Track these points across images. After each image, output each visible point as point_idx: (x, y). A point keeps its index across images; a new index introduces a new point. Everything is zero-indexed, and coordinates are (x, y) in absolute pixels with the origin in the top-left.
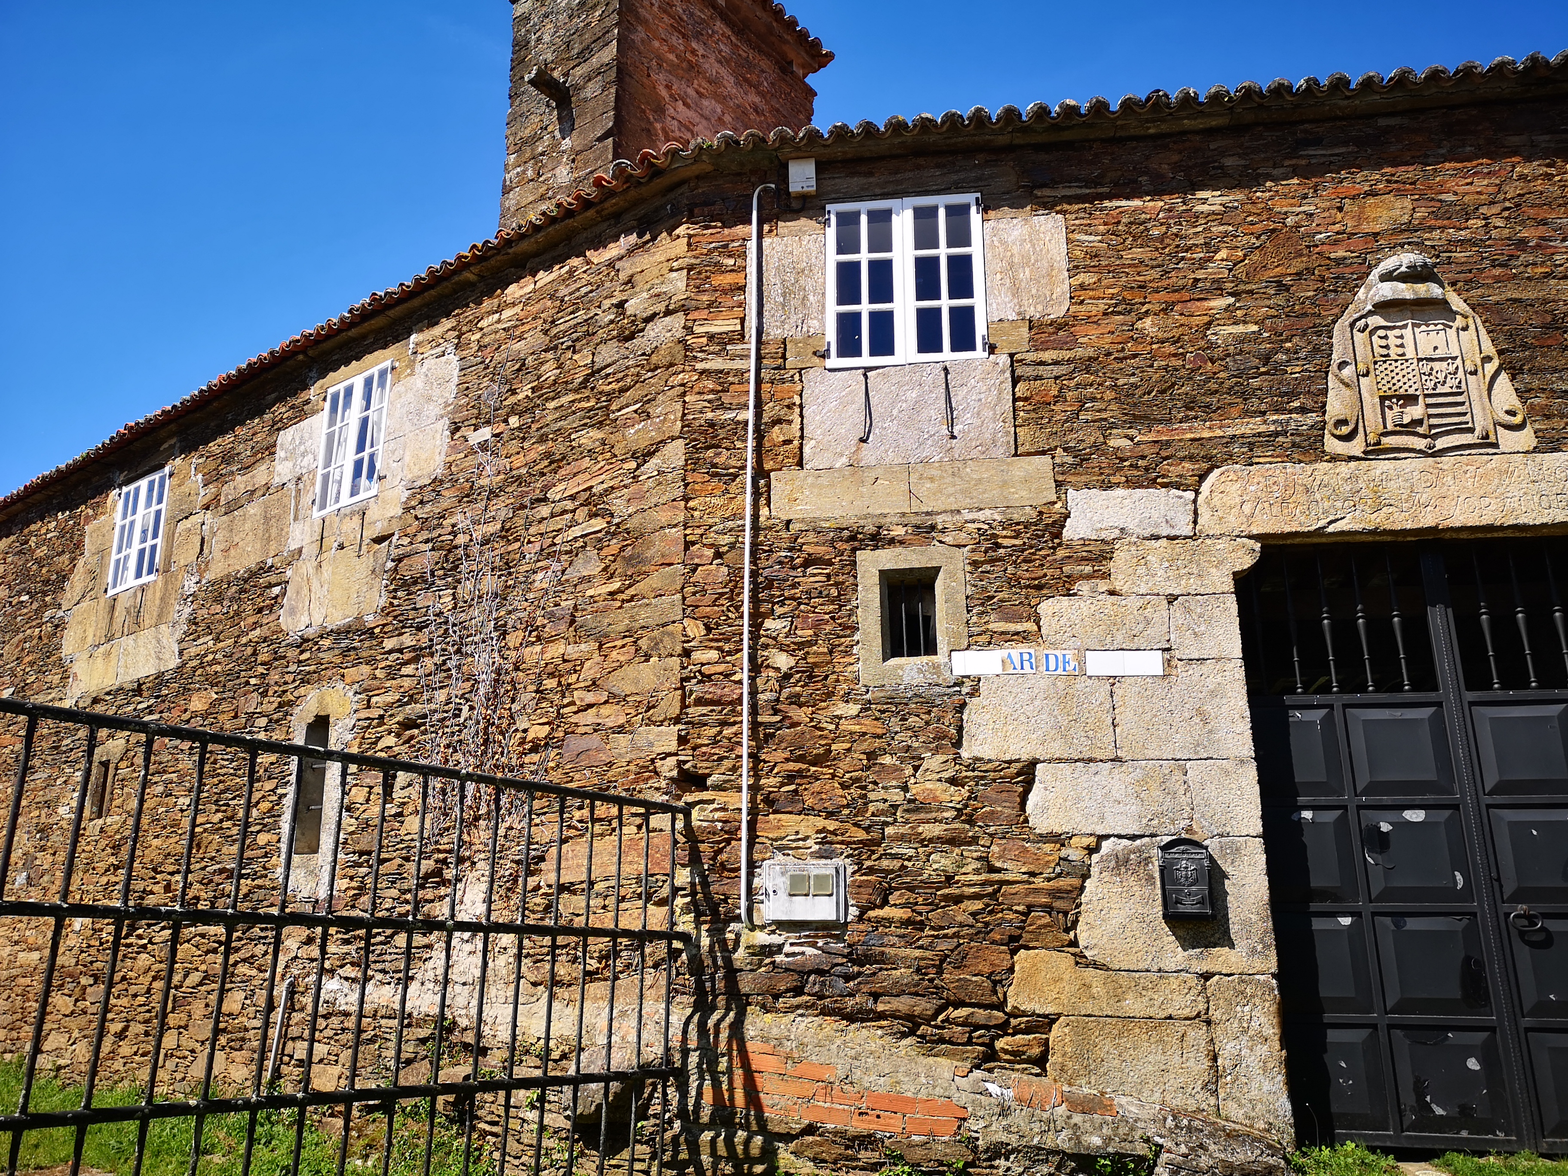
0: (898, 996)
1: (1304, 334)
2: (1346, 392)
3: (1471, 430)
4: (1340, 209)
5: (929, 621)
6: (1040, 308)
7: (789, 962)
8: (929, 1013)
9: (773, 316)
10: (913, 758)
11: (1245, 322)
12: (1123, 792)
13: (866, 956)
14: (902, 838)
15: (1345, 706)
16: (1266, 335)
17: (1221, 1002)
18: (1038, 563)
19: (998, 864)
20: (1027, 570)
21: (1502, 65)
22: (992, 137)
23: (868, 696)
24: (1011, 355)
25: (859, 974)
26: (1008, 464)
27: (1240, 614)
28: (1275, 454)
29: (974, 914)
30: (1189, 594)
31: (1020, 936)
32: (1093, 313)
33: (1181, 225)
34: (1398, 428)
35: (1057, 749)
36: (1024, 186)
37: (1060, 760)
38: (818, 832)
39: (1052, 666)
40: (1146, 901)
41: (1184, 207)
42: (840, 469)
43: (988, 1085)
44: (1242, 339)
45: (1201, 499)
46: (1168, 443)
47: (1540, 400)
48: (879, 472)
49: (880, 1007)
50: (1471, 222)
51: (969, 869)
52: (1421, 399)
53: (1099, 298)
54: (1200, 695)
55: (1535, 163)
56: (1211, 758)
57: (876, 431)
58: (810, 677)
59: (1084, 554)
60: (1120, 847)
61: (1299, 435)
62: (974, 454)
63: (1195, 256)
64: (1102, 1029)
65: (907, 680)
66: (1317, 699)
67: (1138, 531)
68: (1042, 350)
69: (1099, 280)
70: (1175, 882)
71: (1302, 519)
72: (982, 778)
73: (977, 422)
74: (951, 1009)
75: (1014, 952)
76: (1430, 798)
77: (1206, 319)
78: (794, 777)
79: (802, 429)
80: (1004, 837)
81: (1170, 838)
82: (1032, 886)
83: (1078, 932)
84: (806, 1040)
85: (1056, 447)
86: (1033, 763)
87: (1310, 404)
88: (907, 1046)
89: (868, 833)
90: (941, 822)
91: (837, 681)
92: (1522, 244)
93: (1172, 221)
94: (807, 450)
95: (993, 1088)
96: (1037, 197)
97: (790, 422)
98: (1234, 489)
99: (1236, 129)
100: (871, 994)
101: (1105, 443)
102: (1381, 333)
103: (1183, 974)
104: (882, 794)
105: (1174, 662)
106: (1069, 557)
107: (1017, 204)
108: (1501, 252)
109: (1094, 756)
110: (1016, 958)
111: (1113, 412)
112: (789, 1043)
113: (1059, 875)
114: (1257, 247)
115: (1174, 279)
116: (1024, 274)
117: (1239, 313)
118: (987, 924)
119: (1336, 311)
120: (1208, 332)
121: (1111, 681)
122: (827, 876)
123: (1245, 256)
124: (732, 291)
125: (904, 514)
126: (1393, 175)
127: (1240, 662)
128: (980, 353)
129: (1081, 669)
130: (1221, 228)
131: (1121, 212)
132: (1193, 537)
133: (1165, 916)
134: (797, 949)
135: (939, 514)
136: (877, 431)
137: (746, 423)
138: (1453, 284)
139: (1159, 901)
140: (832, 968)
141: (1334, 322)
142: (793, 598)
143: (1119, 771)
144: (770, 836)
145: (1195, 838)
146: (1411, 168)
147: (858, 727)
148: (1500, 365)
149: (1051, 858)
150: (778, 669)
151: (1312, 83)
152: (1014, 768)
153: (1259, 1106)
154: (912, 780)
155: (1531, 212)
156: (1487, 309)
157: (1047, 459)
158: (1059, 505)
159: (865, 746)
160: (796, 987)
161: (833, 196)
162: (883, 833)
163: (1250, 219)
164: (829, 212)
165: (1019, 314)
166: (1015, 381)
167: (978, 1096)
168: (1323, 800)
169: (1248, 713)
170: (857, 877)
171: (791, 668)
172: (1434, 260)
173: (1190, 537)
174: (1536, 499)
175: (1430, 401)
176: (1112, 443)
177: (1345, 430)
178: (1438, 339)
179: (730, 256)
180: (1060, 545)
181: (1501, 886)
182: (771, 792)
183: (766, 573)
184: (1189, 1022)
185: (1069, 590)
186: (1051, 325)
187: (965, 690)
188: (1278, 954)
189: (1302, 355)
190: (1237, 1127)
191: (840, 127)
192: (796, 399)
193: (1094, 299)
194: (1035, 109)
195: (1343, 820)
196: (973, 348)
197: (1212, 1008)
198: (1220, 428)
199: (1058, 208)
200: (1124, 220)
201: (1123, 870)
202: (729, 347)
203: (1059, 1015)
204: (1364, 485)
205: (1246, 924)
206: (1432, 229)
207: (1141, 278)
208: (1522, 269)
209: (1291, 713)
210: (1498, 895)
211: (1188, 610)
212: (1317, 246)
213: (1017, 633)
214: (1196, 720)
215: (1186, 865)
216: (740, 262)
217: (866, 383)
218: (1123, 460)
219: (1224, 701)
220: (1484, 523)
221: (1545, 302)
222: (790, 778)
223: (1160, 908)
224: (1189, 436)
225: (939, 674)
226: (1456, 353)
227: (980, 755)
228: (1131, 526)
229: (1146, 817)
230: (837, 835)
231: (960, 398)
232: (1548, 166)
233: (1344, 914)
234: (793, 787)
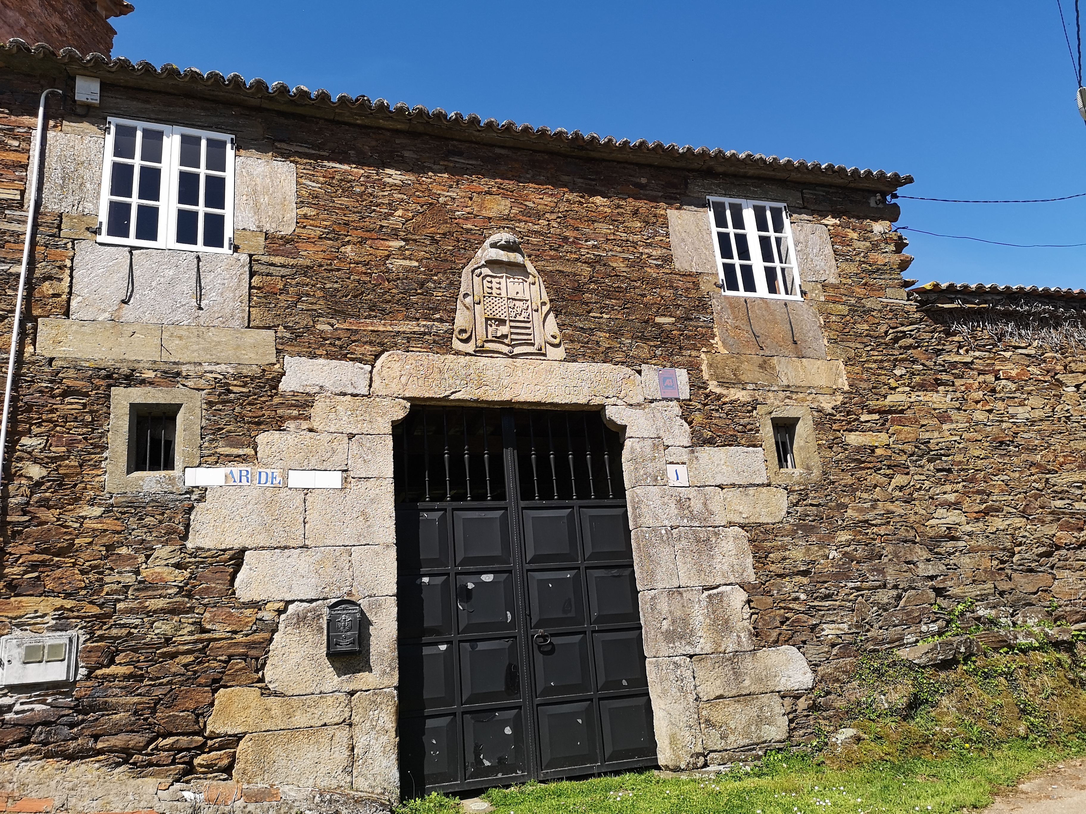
0: (117, 734)
1: (445, 273)
2: (467, 312)
3: (533, 345)
4: (471, 199)
5: (170, 445)
6: (274, 225)
7: (17, 719)
8: (141, 744)
9: (52, 193)
10: (146, 549)
11: (410, 259)
12: (306, 569)
13: (90, 706)
14: (131, 611)
15: (454, 510)
16: (422, 269)
17: (360, 710)
18: (259, 406)
19: (208, 627)
20: (250, 411)
21: (561, 133)
22: (246, 98)
23: (111, 501)
24: (251, 256)
25: (83, 721)
26: (242, 333)
27: (395, 448)
28: (423, 346)
29: (185, 666)
30: (363, 434)
31: (221, 679)
32: (312, 236)
33: (374, 188)
34: (494, 339)
35: (262, 540)
36: (268, 138)
37: (263, 548)
38: (55, 610)
39: (263, 480)
40: (316, 645)
41: (377, 177)
42: (102, 322)
43: (184, 793)
44: (409, 270)
45: (375, 370)
46: (356, 332)
47: (569, 331)
48: (136, 327)
49: (100, 745)
50: (541, 221)
51: (185, 631)
52: (508, 322)
53: (316, 226)
54: (365, 502)
55: (575, 194)
56: (368, 544)
57: (136, 296)
58: (60, 485)
59: (294, 402)
60: (301, 609)
61: (439, 336)
62: (216, 323)
63: (382, 210)
64: (276, 739)
65: (146, 489)
66: (437, 505)
67: (332, 388)
68: (273, 255)
69: (318, 214)
70: (337, 630)
71: (436, 389)
72: (202, 563)
73: (220, 300)
74: (160, 739)
75: (215, 691)
76: (496, 566)
77: (387, 253)
78: (38, 566)
79: (71, 287)
80: (216, 606)
81: (336, 600)
82: (233, 641)
83: (265, 671)
84: (27, 781)
85: (279, 325)
86: (243, 551)
87: (445, 317)
88: (119, 773)
89: (101, 609)
90: (165, 597)
91: (85, 488)
92: (566, 239)
93: (368, 185)
94: (73, 304)
95: (188, 795)
96: (277, 148)
97: (60, 280)
98: (396, 366)
99: (412, 134)
100: (92, 736)
101: (314, 326)
102: (489, 279)
103: (336, 693)
104: (117, 577)
105: (350, 479)
106: (283, 403)
107: (262, 149)
108: (556, 242)
109: (288, 544)
110: (216, 695)
111: (320, 306)
112: (11, 785)
113: (255, 631)
114: (421, 213)
115: (368, 223)
116: (263, 200)
117: (407, 253)
118: (195, 672)
119: (464, 261)
120: (387, 262)
121: (305, 491)
122: (61, 645)
123: (413, 216)
124: (15, 167)
125: (155, 362)
126: (501, 184)
127: (392, 480)
128: (226, 250)
129: (284, 483)
130: (399, 196)
131: (335, 171)
132: (368, 396)
133: (327, 655)
134: (26, 707)
135: (184, 364)
136: (138, 296)
137: (18, 275)
138: (529, 256)
139: (325, 645)
140: (58, 719)
141: (463, 268)
142: (50, 421)
143: (305, 554)
144: (10, 615)
145: (353, 599)
146: (511, 182)
147: (99, 525)
148: (550, 308)
149: (250, 619)
150: (30, 478)
151: (459, 117)
152: (227, 555)
153: (379, 778)
154: (144, 566)
155: (572, 222)
156: (546, 274)
157: (271, 332)
158: (277, 366)
159: (105, 540)
160: (24, 738)
161: (115, 111)
162: (115, 608)
163: (417, 193)
164: (110, 123)
165: (258, 227)
166: (252, 274)
167: (175, 803)
168: (436, 570)
169: (394, 514)
170: (88, 644)
171: (43, 478)
172: (520, 240)
173: (366, 396)
174: (563, 388)
175: (513, 324)
176: (318, 327)
177: (465, 336)
178: (519, 288)
179: (14, 139)
180: (276, 394)
181: (531, 619)
182: (14, 579)
183: (26, 399)
184: (337, 727)
185: (281, 426)
186: (281, 239)
187: (194, 497)
188: (400, 673)
189: (443, 285)
190: (362, 794)
191: (123, 60)
192: (68, 263)
193: (313, 226)
194: (279, 86)
195: (446, 582)
196: (221, 246)
197: (354, 714)
198: (391, 325)
199: (292, 159)
200: (337, 177)
201: (302, 624)
202: (7, 212)
203: (245, 733)
204: (472, 372)
205: (382, 654)
206: (520, 221)
207: (346, 218)
208: (565, 254)
209: (421, 514)
210: (529, 625)
211: (361, 445)
212: (456, 219)
213: (239, 456)
214: (361, 518)
215: (345, 618)
216: (24, 145)
217: (131, 259)
218: (325, 339)
219: (380, 506)
220: (536, 400)
221: (575, 275)
222: (34, 567)
223: (325, 649)
224: (370, 328)
225: (173, 485)
226: (528, 298)
227: (201, 546)
228: (327, 385)
229: (321, 586)
230: (73, 611)
231: (208, 280)
232: (581, 197)
233: (442, 643)
234: (36, 574)
